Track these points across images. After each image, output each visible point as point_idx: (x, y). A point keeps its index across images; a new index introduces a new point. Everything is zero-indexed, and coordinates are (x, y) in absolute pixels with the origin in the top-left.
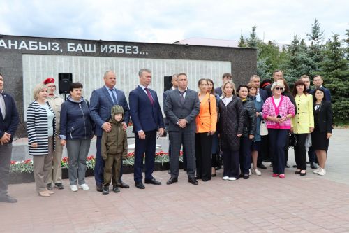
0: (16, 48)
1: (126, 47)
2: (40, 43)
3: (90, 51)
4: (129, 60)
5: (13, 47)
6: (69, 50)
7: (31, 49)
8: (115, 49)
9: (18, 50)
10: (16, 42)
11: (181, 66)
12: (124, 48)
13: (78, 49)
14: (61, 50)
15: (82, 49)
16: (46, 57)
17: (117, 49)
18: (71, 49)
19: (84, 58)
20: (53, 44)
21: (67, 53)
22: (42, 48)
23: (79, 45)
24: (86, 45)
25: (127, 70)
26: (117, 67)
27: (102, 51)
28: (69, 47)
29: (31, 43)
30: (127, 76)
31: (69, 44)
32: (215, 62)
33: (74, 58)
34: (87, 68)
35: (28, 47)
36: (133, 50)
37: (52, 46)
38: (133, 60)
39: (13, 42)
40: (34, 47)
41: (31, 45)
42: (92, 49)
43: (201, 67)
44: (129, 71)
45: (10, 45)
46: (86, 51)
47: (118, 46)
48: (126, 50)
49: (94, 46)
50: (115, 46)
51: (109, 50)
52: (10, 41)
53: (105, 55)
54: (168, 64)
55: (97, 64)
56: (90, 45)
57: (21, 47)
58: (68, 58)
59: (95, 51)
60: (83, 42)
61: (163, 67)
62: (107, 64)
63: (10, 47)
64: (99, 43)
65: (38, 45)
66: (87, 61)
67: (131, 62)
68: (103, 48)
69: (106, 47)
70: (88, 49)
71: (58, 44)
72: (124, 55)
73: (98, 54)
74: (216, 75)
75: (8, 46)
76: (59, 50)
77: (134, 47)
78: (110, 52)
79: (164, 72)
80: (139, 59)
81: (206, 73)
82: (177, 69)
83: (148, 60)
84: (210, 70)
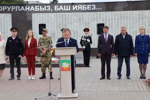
0: (29, 10)
1: (88, 6)
2: (41, 7)
3: (67, 9)
4: (90, 13)
5: (28, 10)
6: (55, 10)
7: (36, 10)
8: (81, 8)
9: (30, 11)
10: (29, 7)
11: (124, 15)
12: (87, 7)
13: (60, 9)
14: (51, 10)
15: (62, 9)
16: (44, 14)
17: (83, 8)
18: (56, 9)
19: (64, 13)
20: (47, 7)
21: (54, 12)
22: (42, 9)
23: (61, 6)
24: (65, 6)
25: (88, 19)
26: (83, 18)
27: (74, 9)
28: (55, 8)
29: (36, 7)
30: (88, 23)
31: (55, 6)
33: (58, 14)
34: (65, 19)
35: (35, 9)
36: (92, 7)
37: (47, 8)
38: (93, 13)
39: (27, 7)
40: (37, 9)
41: (36, 8)
42: (68, 9)
44: (90, 20)
45: (26, 9)
46: (65, 10)
47: (83, 6)
48: (88, 7)
49: (69, 6)
50: (81, 6)
51: (78, 8)
52: (26, 7)
53: (75, 11)
54: (115, 15)
55: (71, 17)
56: (67, 6)
57: (31, 9)
58: (55, 14)
59: (69, 9)
60: (63, 5)
61: (112, 17)
62: (77, 16)
63: (26, 10)
64: (72, 5)
65: (39, 8)
67: (91, 15)
68: (74, 7)
69: (76, 6)
70: (66, 9)
71: (49, 7)
72: (87, 11)
73: (72, 11)
75: (25, 9)
76: (50, 10)
77: (93, 6)
78: (78, 9)
79: (112, 20)
80: (96, 13)
81: (143, 19)
82: (121, 17)
83: (102, 13)
84: (146, 17)
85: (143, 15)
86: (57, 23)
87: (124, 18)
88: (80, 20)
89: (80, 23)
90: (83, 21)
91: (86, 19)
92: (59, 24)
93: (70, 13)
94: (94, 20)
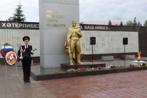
3: (92, 29)
4: (105, 32)
6: (85, 28)
12: (103, 27)
15: (89, 28)
17: (101, 28)
19: (90, 31)
23: (88, 26)
25: (104, 35)
26: (101, 35)
27: (96, 29)
28: (85, 27)
30: (104, 38)
31: (85, 26)
32: (133, 32)
33: (86, 31)
36: (106, 28)
38: (106, 32)
42: (93, 28)
43: (128, 34)
46: (91, 29)
51: (98, 28)
53: (97, 30)
54: (117, 33)
55: (94, 33)
58: (85, 31)
59: (93, 29)
60: (90, 25)
62: (97, 33)
64: (95, 26)
66: (91, 32)
70: (91, 28)
72: (103, 30)
73: (95, 30)
74: (133, 37)
76: (82, 29)
79: (116, 36)
80: (108, 32)
81: (130, 36)
82: (120, 35)
83: (111, 32)
84: (131, 35)
85: (130, 34)
86: (86, 38)
87: (122, 35)
88: (99, 35)
89: (99, 37)
90: (101, 36)
91: (102, 36)
92: (87, 38)
93: (93, 31)
94: (107, 36)
